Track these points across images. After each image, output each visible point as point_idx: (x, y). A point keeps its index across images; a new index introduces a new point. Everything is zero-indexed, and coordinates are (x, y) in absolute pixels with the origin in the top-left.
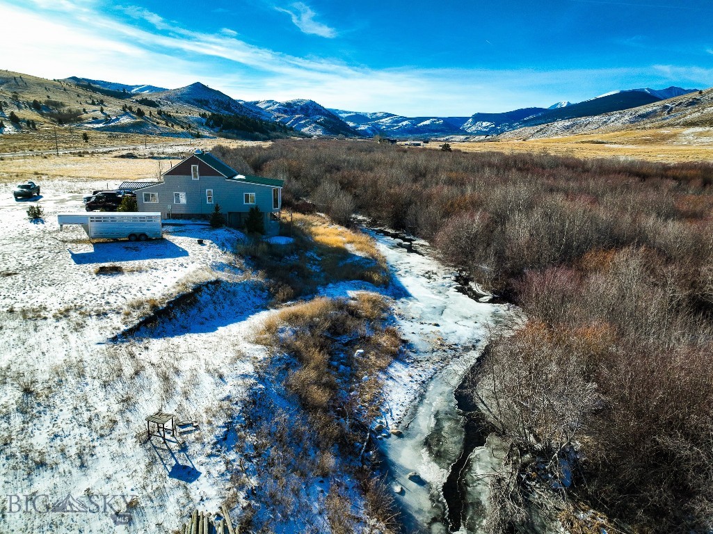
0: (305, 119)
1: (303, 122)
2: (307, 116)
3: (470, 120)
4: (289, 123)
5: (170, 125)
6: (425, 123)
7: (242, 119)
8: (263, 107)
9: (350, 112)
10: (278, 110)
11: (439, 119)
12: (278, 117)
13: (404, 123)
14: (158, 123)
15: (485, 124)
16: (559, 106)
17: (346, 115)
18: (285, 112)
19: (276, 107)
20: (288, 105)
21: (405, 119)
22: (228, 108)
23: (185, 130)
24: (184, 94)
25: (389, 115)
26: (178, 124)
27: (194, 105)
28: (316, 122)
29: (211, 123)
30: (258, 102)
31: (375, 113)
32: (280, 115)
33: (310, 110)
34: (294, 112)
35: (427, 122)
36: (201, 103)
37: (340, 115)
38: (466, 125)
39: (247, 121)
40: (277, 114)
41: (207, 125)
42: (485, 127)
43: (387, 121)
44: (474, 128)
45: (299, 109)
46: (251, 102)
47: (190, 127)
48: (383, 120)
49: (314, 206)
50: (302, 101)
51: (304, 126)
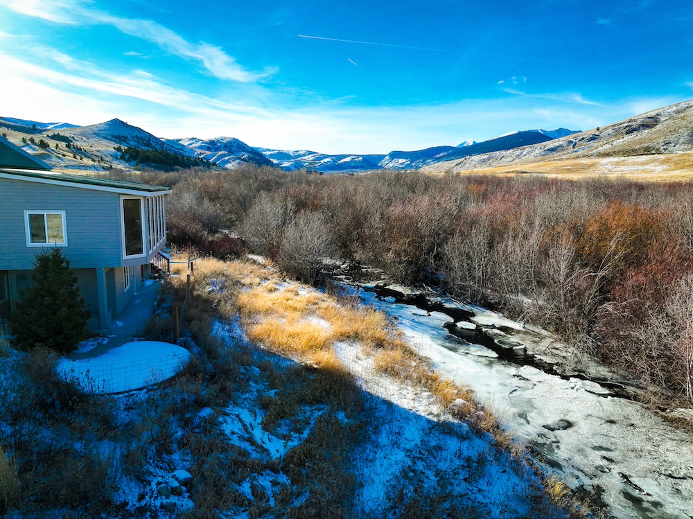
0: (228, 156)
1: (226, 158)
2: (231, 152)
3: (387, 157)
4: (212, 159)
5: (78, 157)
6: (345, 160)
7: (161, 154)
8: (186, 144)
9: (273, 150)
10: (201, 147)
11: (358, 156)
12: (201, 154)
13: (326, 160)
14: (64, 155)
15: (401, 161)
16: (466, 145)
17: (269, 153)
18: (209, 149)
19: (199, 144)
20: (212, 142)
21: (326, 156)
22: (148, 144)
23: (96, 164)
24: (100, 130)
25: (311, 153)
26: (89, 158)
27: (110, 140)
28: (240, 158)
29: (127, 157)
30: (180, 140)
31: (298, 151)
32: (203, 152)
33: (234, 147)
34: (218, 149)
35: (348, 159)
36: (119, 139)
37: (264, 153)
38: (383, 163)
39: (167, 155)
40: (200, 151)
41: (122, 158)
42: (401, 164)
43: (309, 158)
44: (391, 165)
45: (222, 146)
46: (174, 140)
47: (102, 160)
48: (306, 157)
49: (244, 243)
50: (225, 138)
51: (228, 162)
